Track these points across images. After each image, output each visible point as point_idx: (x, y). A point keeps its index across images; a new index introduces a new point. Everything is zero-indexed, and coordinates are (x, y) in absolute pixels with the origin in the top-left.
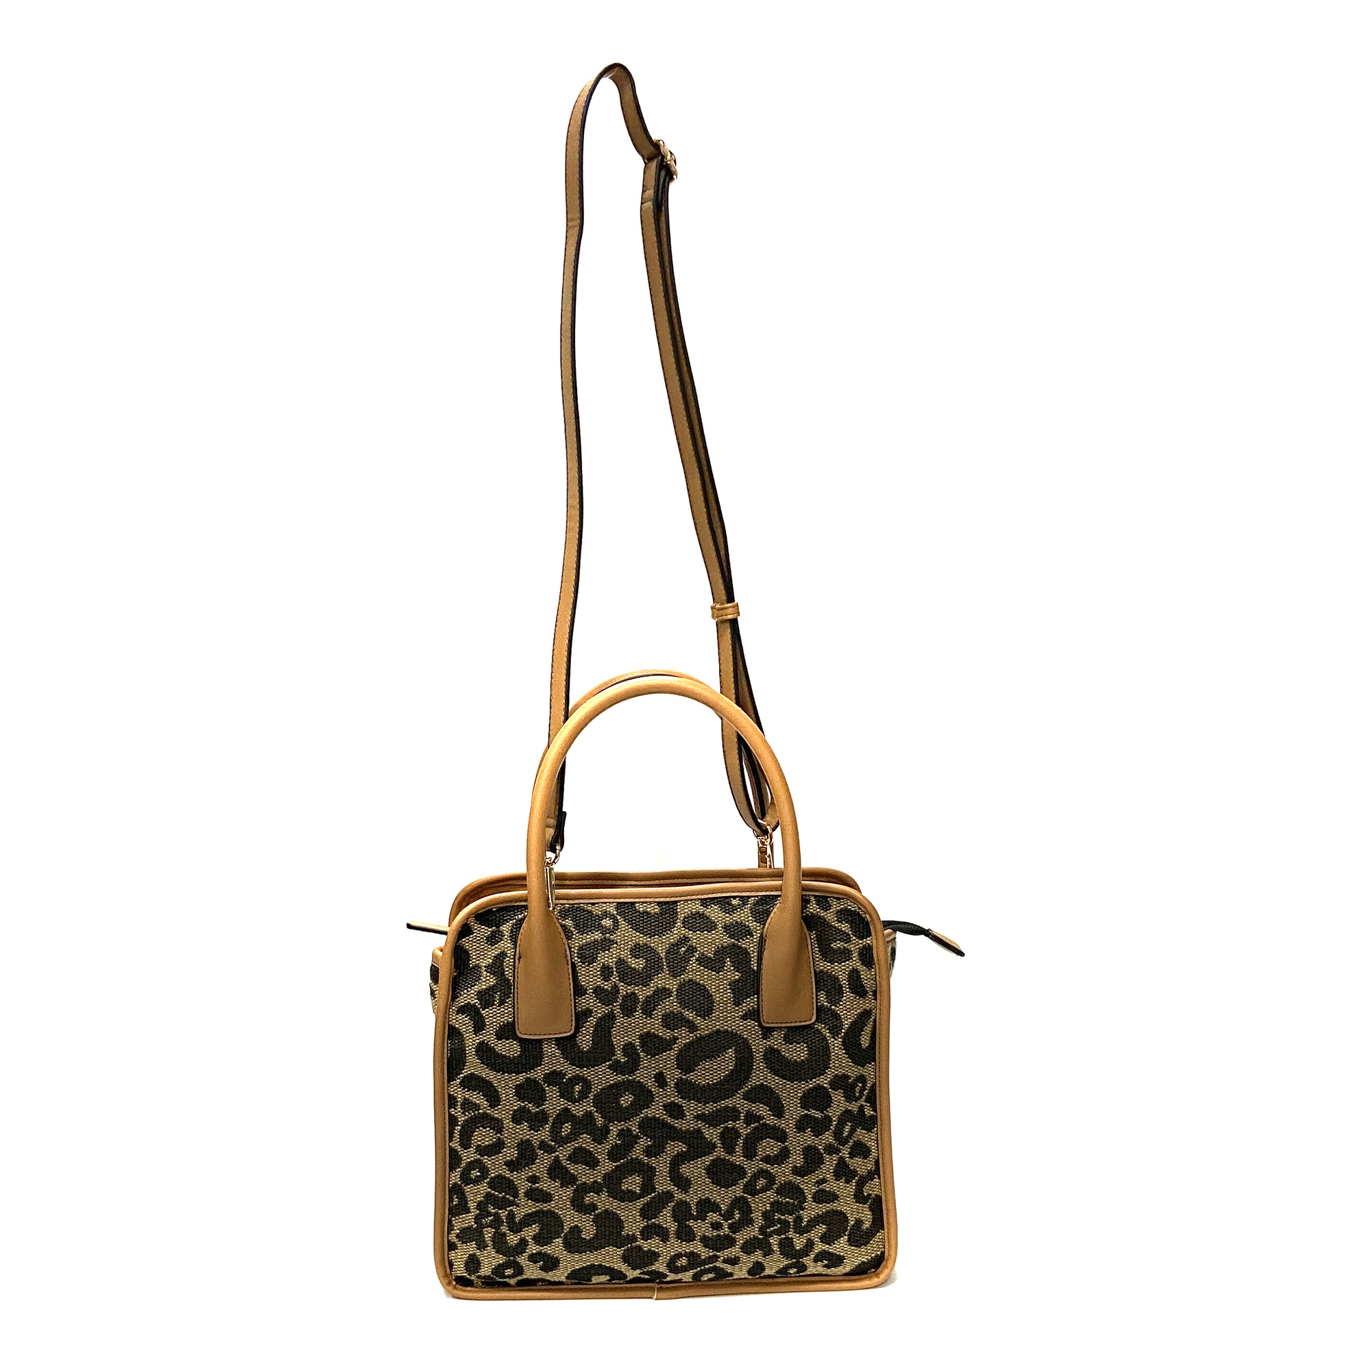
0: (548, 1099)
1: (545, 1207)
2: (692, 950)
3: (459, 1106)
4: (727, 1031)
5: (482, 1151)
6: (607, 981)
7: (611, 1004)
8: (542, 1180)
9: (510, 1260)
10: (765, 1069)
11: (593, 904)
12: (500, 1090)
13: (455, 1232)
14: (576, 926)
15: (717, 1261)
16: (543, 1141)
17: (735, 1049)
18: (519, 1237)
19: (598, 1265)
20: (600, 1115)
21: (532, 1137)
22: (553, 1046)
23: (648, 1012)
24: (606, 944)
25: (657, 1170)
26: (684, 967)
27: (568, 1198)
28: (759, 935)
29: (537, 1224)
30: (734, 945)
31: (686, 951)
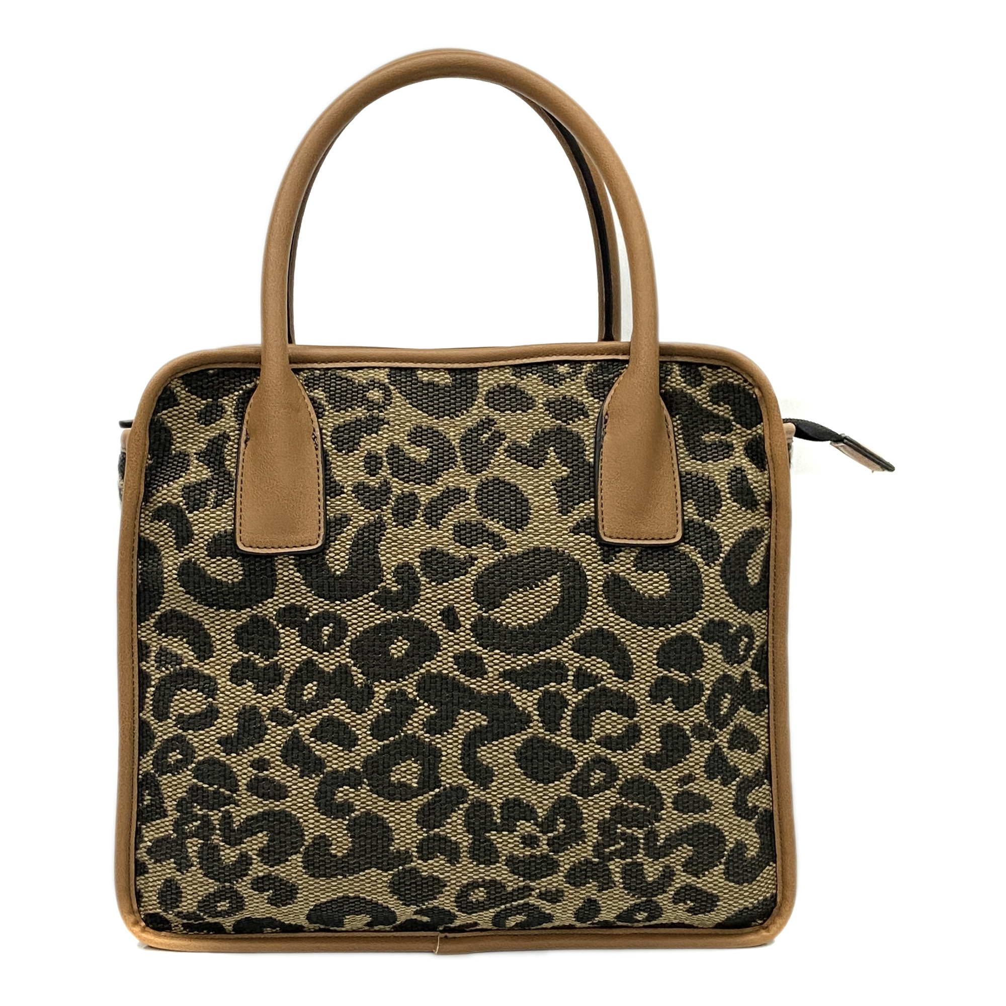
0: (283, 646)
1: (277, 806)
2: (499, 437)
3: (153, 658)
4: (548, 550)
5: (185, 722)
6: (374, 475)
7: (379, 508)
8: (272, 765)
9: (224, 887)
10: (606, 606)
11: (355, 369)
12: (213, 634)
13: (144, 844)
14: (330, 398)
15: (530, 895)
16: (275, 710)
17: (561, 576)
18: (238, 852)
19: (354, 898)
20: (360, 671)
21: (259, 703)
22: (291, 567)
23: (433, 520)
24: (373, 425)
25: (444, 753)
26: (487, 460)
27: (311, 793)
28: (597, 415)
29: (265, 833)
30: (560, 428)
31: (490, 439)
